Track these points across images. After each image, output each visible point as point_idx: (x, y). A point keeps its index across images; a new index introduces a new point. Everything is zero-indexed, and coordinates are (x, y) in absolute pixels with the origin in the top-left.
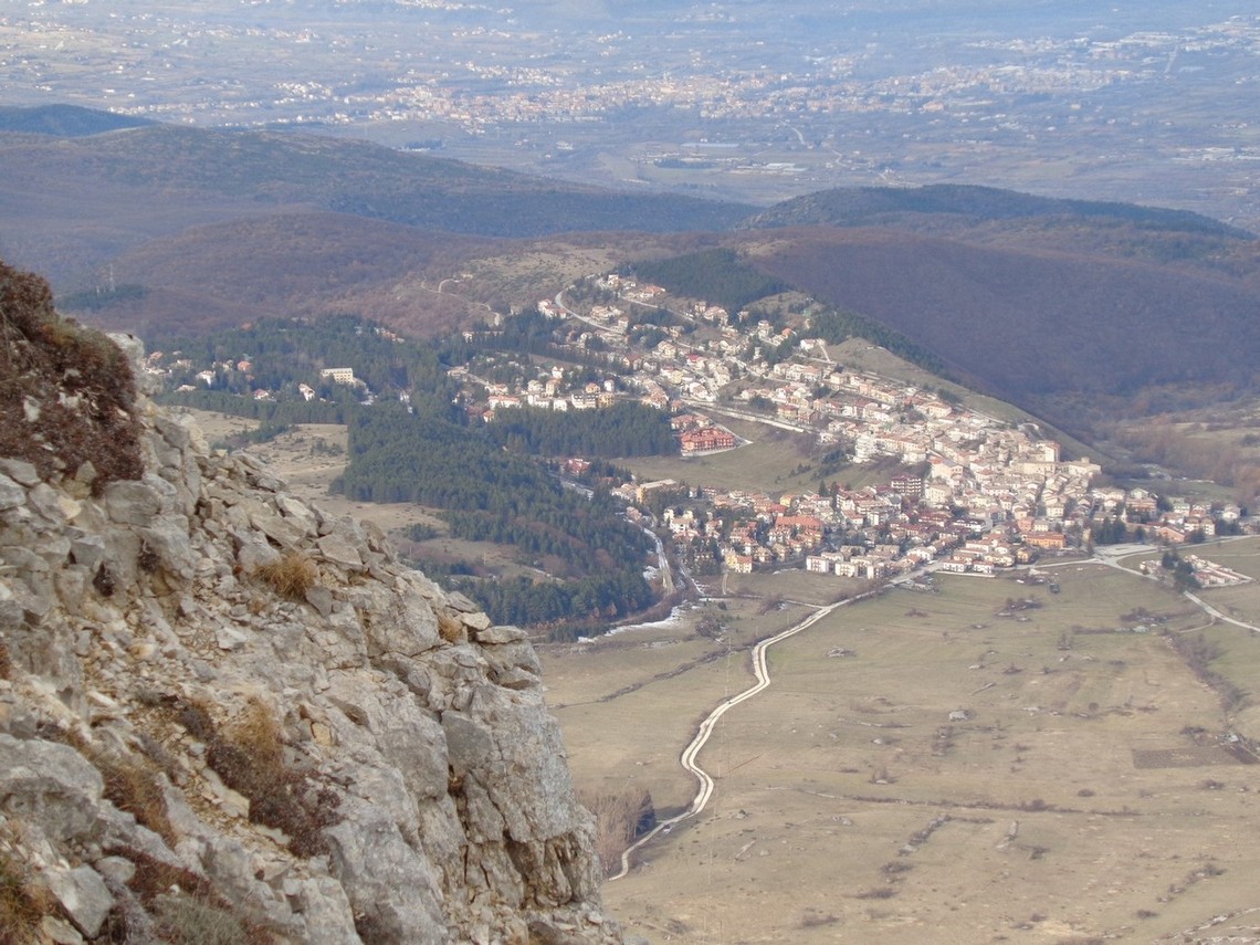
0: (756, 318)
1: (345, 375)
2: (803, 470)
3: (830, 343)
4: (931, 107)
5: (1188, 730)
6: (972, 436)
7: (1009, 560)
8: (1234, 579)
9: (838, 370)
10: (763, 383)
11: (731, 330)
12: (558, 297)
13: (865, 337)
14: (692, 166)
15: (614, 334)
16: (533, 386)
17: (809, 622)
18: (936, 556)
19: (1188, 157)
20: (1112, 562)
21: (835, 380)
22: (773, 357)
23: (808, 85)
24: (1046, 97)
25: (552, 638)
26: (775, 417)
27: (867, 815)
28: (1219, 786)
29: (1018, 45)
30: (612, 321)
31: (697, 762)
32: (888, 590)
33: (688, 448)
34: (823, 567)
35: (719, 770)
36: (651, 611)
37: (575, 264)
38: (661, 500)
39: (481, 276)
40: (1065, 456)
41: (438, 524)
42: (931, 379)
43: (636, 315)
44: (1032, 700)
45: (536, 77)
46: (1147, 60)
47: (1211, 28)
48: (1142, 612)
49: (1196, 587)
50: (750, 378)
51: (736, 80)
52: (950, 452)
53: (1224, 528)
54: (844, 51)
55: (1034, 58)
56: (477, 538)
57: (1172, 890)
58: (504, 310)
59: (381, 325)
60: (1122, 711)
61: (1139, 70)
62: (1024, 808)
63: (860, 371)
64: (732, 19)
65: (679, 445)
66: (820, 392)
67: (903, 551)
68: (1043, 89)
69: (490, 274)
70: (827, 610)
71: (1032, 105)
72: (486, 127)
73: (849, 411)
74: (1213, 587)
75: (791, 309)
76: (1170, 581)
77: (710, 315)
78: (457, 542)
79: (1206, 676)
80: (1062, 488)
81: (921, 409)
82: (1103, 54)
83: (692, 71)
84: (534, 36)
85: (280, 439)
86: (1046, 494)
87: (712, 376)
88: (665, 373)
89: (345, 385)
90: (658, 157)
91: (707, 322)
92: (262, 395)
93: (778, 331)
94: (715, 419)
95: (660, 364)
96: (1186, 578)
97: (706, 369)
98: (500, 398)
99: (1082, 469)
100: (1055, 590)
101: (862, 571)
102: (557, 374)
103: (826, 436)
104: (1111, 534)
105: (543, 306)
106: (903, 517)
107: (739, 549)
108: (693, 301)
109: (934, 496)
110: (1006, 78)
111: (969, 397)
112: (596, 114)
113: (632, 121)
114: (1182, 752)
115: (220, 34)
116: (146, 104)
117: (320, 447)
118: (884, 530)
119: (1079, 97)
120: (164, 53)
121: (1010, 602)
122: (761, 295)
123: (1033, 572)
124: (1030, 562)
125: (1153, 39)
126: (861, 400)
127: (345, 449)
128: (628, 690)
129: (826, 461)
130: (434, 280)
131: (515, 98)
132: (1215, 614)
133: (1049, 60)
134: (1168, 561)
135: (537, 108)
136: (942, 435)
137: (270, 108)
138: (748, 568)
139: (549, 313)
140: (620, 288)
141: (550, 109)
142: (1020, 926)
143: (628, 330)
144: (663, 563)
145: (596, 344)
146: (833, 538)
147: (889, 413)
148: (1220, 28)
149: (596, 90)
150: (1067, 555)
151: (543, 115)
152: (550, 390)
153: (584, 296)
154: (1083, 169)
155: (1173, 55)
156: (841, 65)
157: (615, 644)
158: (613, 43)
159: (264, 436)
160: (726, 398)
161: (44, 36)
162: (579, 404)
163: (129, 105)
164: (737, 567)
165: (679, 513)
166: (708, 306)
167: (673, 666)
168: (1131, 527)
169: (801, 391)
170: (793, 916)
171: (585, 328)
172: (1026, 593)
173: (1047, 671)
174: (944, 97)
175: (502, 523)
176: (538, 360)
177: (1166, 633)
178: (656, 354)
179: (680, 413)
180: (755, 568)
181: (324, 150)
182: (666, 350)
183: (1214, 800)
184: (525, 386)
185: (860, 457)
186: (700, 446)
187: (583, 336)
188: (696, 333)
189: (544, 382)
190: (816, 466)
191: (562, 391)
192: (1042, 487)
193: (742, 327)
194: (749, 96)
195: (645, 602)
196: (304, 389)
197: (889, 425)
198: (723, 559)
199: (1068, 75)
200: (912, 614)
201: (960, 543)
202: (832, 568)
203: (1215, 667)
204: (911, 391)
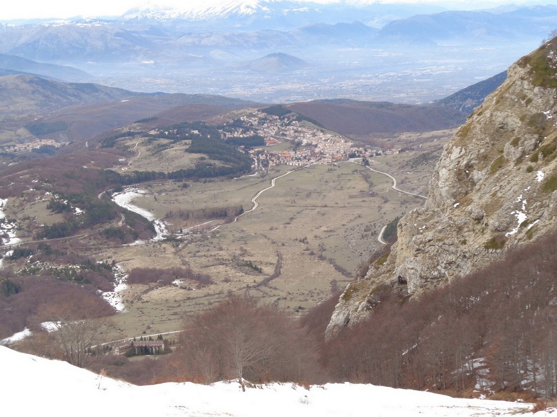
0: (284, 118)
2: (291, 147)
3: (299, 122)
4: (344, 88)
5: (361, 191)
6: (327, 139)
7: (331, 162)
9: (300, 127)
10: (284, 130)
11: (279, 121)
12: (245, 116)
13: (306, 120)
15: (255, 123)
16: (236, 133)
17: (286, 174)
18: (315, 161)
19: (397, 96)
20: (352, 161)
21: (299, 129)
22: (287, 125)
23: (319, 85)
24: (368, 85)
25: (229, 179)
27: (289, 209)
28: (365, 201)
29: (364, 76)
30: (255, 120)
31: (255, 201)
32: (304, 168)
33: (267, 144)
34: (291, 164)
35: (259, 202)
36: (251, 173)
38: (258, 153)
39: (231, 114)
40: (346, 142)
41: (207, 157)
42: (319, 128)
43: (260, 119)
44: (330, 187)
46: (390, 78)
48: (357, 170)
49: (369, 165)
50: (282, 129)
51: (303, 84)
52: (322, 142)
53: (377, 154)
54: (327, 78)
55: (367, 78)
56: (215, 159)
57: (351, 220)
58: (234, 120)
59: (206, 123)
60: (349, 188)
61: (388, 80)
62: (323, 207)
63: (305, 127)
64: (304, 73)
65: (265, 143)
66: (296, 131)
67: (308, 161)
68: (367, 84)
69: (233, 113)
70: (290, 172)
71: (365, 87)
73: (302, 135)
74: (372, 165)
75: (292, 116)
76: (364, 164)
77: (275, 118)
78: (211, 160)
79: (367, 181)
80: (344, 148)
81: (317, 134)
82: (381, 77)
83: (295, 83)
84: (262, 77)
85: (177, 143)
87: (274, 130)
88: (265, 130)
89: (196, 133)
90: (285, 99)
91: (274, 119)
92: (177, 136)
93: (289, 120)
94: (274, 138)
95: (264, 128)
96: (367, 163)
97: (273, 128)
98: (228, 135)
99: (350, 144)
100: (339, 167)
101: (299, 165)
102: (241, 130)
104: (353, 156)
105: (241, 118)
106: (310, 154)
107: (273, 161)
108: (272, 115)
109: (317, 150)
110: (360, 82)
111: (327, 131)
112: (273, 92)
113: (280, 93)
114: (359, 195)
117: (186, 144)
118: (305, 157)
119: (375, 85)
121: (329, 169)
122: (286, 113)
123: (335, 164)
124: (335, 162)
125: (392, 74)
126: (304, 132)
127: (190, 144)
128: (243, 188)
129: (296, 145)
130: (221, 116)
132: (372, 169)
133: (370, 78)
134: (364, 160)
136: (321, 139)
138: (274, 164)
139: (242, 120)
140: (258, 114)
142: (317, 228)
143: (258, 122)
144: (256, 164)
145: (251, 125)
147: (310, 135)
148: (406, 71)
149: (274, 87)
150: (343, 160)
151: (262, 92)
152: (239, 133)
153: (250, 116)
155: (396, 77)
156: (326, 81)
157: (241, 179)
158: (279, 78)
159: (173, 143)
160: (277, 134)
161: (159, 80)
162: (245, 136)
164: (272, 164)
165: (262, 155)
166: (275, 116)
167: (254, 183)
168: (358, 155)
169: (292, 132)
170: (268, 228)
171: (250, 122)
172: (332, 167)
173: (334, 181)
174: (347, 86)
176: (237, 128)
177: (361, 174)
178: (263, 126)
179: (267, 137)
180: (276, 165)
182: (266, 125)
183: (364, 204)
184: (234, 133)
185: (304, 144)
186: (270, 143)
187: (249, 124)
188: (272, 121)
190: (294, 146)
191: (242, 133)
192: (340, 148)
193: (281, 120)
194: (305, 87)
195: (250, 171)
196: (186, 134)
197: (310, 137)
198: (269, 163)
199: (373, 81)
200: (307, 172)
201: (321, 159)
203: (370, 180)
204: (315, 130)
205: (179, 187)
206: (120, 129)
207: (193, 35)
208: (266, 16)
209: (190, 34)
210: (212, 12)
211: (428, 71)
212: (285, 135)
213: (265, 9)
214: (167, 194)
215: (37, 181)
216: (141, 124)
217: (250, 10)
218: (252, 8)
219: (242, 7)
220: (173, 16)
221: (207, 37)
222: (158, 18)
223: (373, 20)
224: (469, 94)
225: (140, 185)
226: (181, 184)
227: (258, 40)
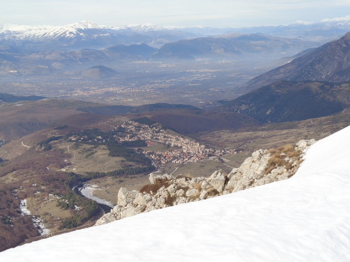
0: (153, 127)
1: (100, 137)
2: (165, 148)
3: (165, 130)
4: (147, 90)
6: (187, 142)
7: (198, 160)
8: (228, 161)
9: (167, 134)
10: (157, 136)
11: (150, 128)
12: (124, 124)
13: (169, 129)
14: (118, 100)
15: (133, 129)
17: (175, 170)
18: (188, 159)
19: (183, 96)
20: (211, 159)
21: (166, 135)
22: (158, 132)
23: (130, 88)
24: (162, 88)
25: (145, 175)
26: (159, 141)
29: (156, 81)
30: (132, 128)
32: (184, 165)
33: (149, 145)
34: (174, 162)
36: (155, 170)
37: (124, 119)
38: (149, 154)
39: (111, 121)
40: (200, 145)
41: (125, 160)
42: (180, 135)
43: (135, 127)
45: (93, 88)
46: (174, 83)
47: (181, 78)
48: (218, 166)
49: (224, 162)
50: (155, 135)
52: (184, 144)
53: (223, 153)
54: (133, 83)
55: (159, 83)
56: (131, 161)
58: (116, 126)
59: (101, 130)
61: (173, 84)
63: (170, 134)
64: (117, 79)
65: (147, 145)
66: (165, 137)
67: (184, 159)
69: (112, 121)
70: (177, 168)
71: (160, 90)
72: (88, 95)
73: (169, 139)
74: (226, 162)
75: (157, 125)
76: (221, 162)
78: (128, 162)
80: (201, 149)
81: (179, 139)
82: (168, 82)
83: (114, 86)
84: (91, 82)
85: (97, 148)
86: (199, 150)
87: (149, 135)
88: (142, 135)
89: (100, 139)
90: (113, 99)
91: (146, 127)
92: (90, 141)
93: (157, 128)
94: (151, 141)
95: (141, 134)
96: (222, 161)
98: (122, 140)
99: (203, 146)
100: (205, 164)
101: (180, 162)
102: (128, 136)
103: (167, 143)
104: (210, 155)
105: (122, 126)
106: (182, 154)
107: (163, 160)
108: (143, 124)
109: (185, 151)
110: (156, 86)
111: (185, 137)
112: (103, 93)
113: (108, 94)
115: (49, 84)
116: (41, 94)
117: (104, 149)
118: (180, 156)
119: (166, 88)
120: (42, 87)
122: (153, 123)
124: (201, 160)
125: (174, 80)
126: (171, 138)
127: (107, 149)
129: (168, 146)
130: (104, 122)
131: (92, 91)
132: (228, 166)
133: (161, 83)
134: (219, 159)
135: (95, 92)
136: (183, 142)
137: (58, 94)
138: (165, 163)
139: (123, 127)
140: (132, 123)
141: (97, 92)
143: (135, 129)
144: (154, 163)
145: (131, 131)
146: (175, 158)
147: (175, 139)
150: (205, 158)
151: (96, 94)
152: (128, 138)
153: (127, 124)
154: (170, 98)
155: (177, 82)
156: (133, 85)
158: (102, 83)
159: (95, 148)
160: (152, 138)
161: (25, 85)
162: (133, 140)
163: (39, 94)
164: (163, 163)
165: (152, 155)
166: (145, 125)
168: (213, 154)
169: (162, 137)
171: (129, 129)
172: (202, 164)
174: (149, 89)
175: (133, 159)
178: (140, 132)
179: (146, 140)
181: (73, 101)
182: (141, 132)
184: (125, 138)
185: (172, 146)
186: (150, 145)
187: (129, 130)
188: (145, 129)
189: (127, 137)
190: (166, 147)
191: (130, 138)
192: (198, 149)
193: (151, 128)
194: (123, 90)
196: (95, 140)
197: (175, 141)
198: (161, 162)
199: (164, 85)
200: (189, 168)
201: (191, 158)
202: (175, 162)
204: (177, 136)
205: (116, 182)
206: (45, 134)
207: (40, 53)
208: (83, 39)
209: (38, 52)
210: (47, 36)
211: (196, 78)
212: (158, 139)
213: (81, 34)
214: (111, 187)
215: (36, 185)
216: (59, 130)
217: (72, 35)
218: (73, 34)
219: (67, 33)
220: (22, 38)
221: (49, 54)
222: (13, 40)
223: (151, 41)
224: (243, 102)
225: (92, 182)
226: (118, 180)
227: (82, 56)
